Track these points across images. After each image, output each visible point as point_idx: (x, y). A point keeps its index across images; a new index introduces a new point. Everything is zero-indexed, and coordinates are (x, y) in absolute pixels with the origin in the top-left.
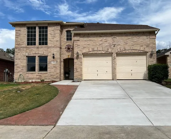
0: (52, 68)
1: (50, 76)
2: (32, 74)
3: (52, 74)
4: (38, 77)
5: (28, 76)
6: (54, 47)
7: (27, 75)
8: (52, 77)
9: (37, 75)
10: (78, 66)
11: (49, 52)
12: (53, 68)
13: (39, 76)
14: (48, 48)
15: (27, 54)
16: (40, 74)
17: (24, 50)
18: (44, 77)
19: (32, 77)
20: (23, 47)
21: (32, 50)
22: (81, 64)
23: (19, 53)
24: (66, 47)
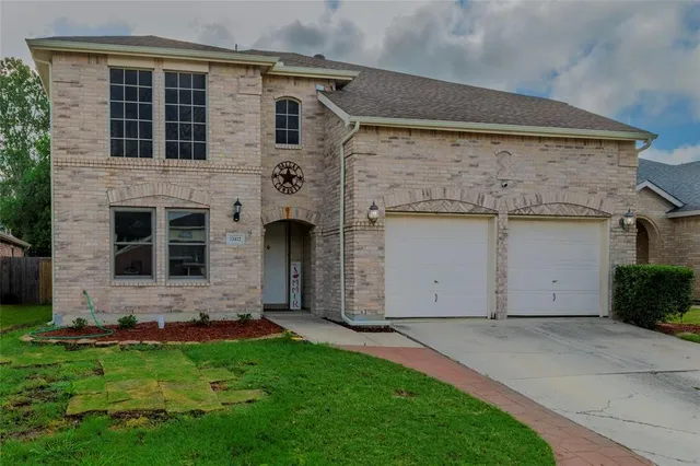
0: (229, 262)
1: (222, 299)
2: (139, 291)
3: (228, 289)
4: (167, 302)
5: (121, 299)
6: (234, 171)
7: (117, 293)
8: (231, 302)
9: (165, 291)
10: (368, 260)
11: (216, 193)
12: (231, 265)
13: (172, 299)
14: (212, 173)
15: (114, 198)
16: (177, 291)
17: (97, 177)
18: (196, 303)
19: (143, 304)
20: (96, 165)
21: (140, 179)
22: (380, 253)
23: (76, 188)
24: (278, 170)
